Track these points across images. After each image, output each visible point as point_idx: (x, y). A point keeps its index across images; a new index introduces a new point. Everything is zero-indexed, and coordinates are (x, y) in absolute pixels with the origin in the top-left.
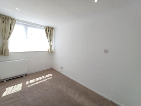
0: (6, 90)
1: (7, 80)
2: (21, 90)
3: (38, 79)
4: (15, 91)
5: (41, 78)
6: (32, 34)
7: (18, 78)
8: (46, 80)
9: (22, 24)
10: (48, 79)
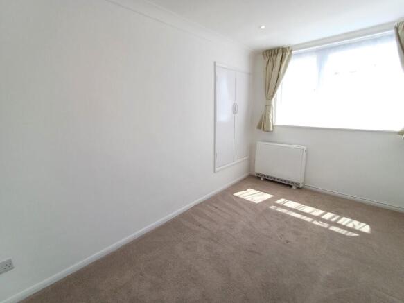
0: (246, 190)
1: (266, 180)
2: (258, 204)
3: (308, 209)
4: (249, 199)
5: (318, 212)
6: (336, 73)
7: (285, 184)
8: (326, 225)
9: (311, 52)
10: (334, 229)
